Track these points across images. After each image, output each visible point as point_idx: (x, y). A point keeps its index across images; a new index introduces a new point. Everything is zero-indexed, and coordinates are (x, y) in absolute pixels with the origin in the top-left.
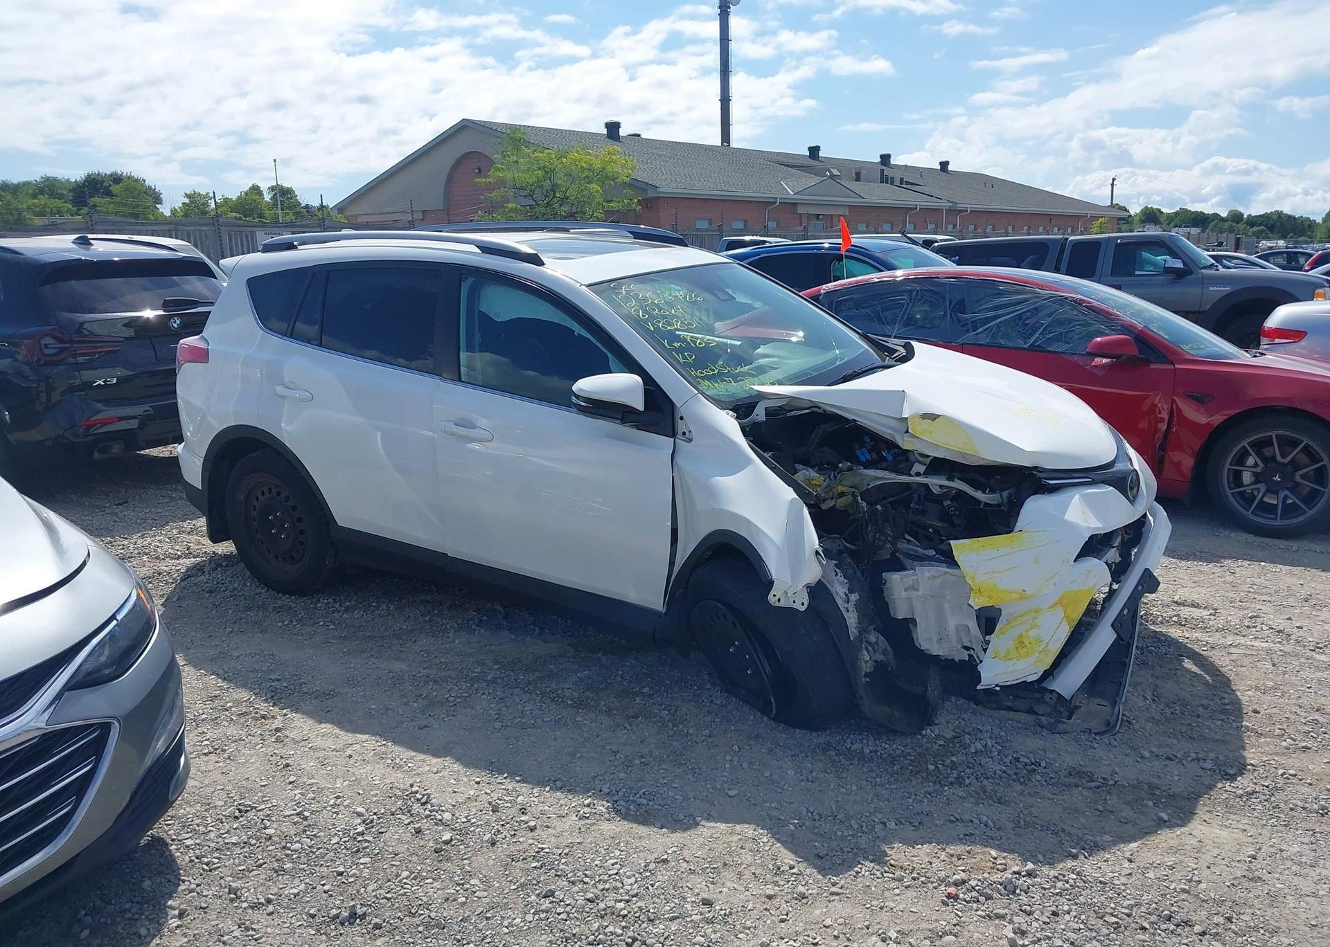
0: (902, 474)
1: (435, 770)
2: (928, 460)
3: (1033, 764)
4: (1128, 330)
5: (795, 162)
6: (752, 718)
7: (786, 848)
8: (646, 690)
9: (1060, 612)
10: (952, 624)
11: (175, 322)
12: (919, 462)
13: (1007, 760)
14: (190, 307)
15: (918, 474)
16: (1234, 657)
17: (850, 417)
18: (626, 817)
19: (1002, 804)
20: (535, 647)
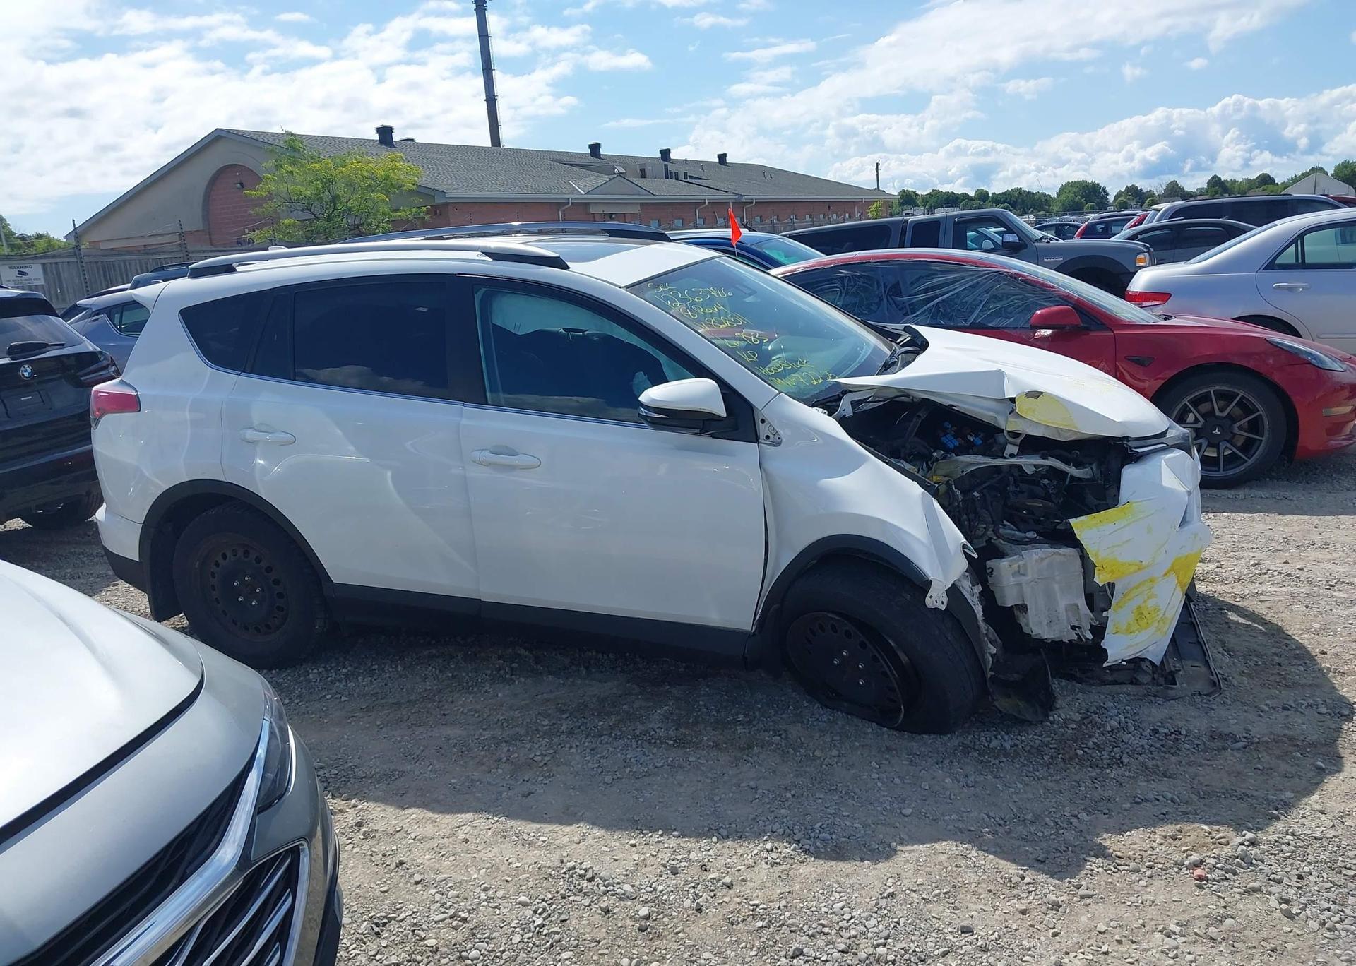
0: (997, 457)
1: (576, 839)
2: (1018, 440)
3: (1172, 733)
4: (1066, 300)
5: (578, 161)
6: (869, 730)
7: (1003, 859)
8: (741, 718)
9: (1173, 580)
10: (1062, 603)
11: (26, 371)
12: (1010, 443)
13: (1147, 733)
14: (38, 351)
15: (1012, 456)
16: (1268, 604)
17: (946, 402)
18: (818, 856)
19: (1169, 777)
20: (596, 689)
